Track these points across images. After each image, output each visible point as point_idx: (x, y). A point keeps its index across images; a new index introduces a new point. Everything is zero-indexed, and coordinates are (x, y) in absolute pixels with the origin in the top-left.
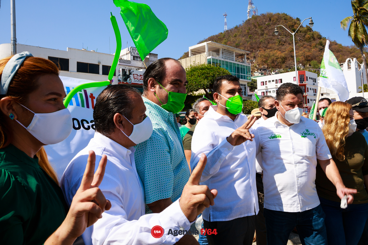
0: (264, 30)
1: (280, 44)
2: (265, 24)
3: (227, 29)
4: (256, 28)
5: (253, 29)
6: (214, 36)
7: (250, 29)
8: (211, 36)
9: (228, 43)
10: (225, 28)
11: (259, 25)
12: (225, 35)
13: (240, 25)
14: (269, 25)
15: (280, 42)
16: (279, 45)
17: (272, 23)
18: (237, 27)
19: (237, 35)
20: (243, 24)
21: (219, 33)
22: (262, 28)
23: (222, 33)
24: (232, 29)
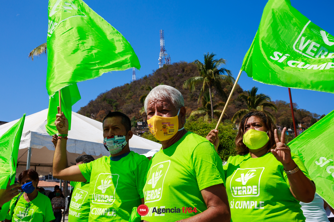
0: (176, 82)
1: (193, 99)
2: (177, 75)
3: (135, 79)
4: (167, 80)
5: (163, 80)
6: (118, 87)
7: (159, 80)
8: (115, 87)
9: (133, 97)
10: (134, 78)
11: (170, 76)
12: (131, 87)
13: (150, 75)
14: (182, 77)
15: (192, 98)
16: (191, 100)
17: (185, 74)
18: (146, 77)
19: (144, 88)
20: (153, 73)
21: (125, 84)
22: (173, 79)
23: (128, 84)
24: (141, 79)
